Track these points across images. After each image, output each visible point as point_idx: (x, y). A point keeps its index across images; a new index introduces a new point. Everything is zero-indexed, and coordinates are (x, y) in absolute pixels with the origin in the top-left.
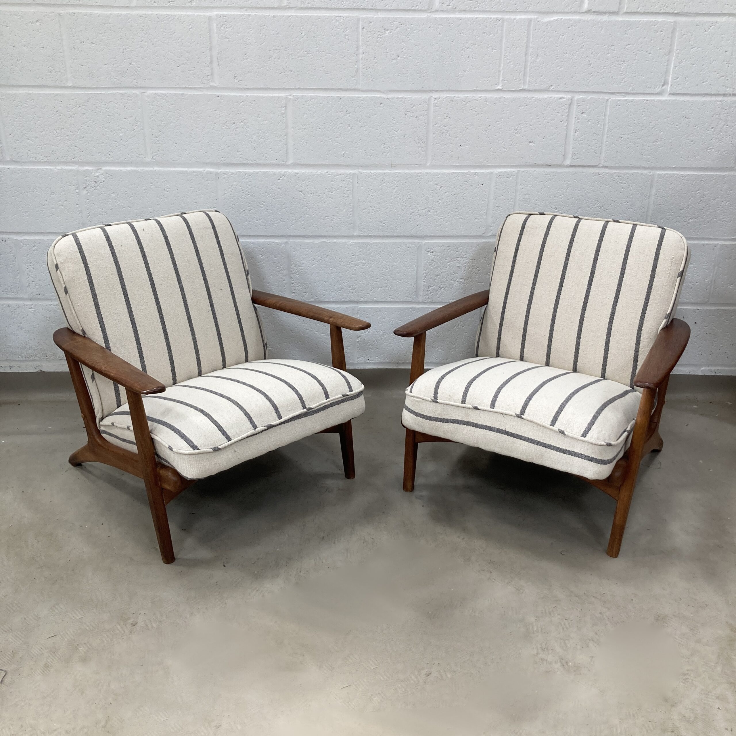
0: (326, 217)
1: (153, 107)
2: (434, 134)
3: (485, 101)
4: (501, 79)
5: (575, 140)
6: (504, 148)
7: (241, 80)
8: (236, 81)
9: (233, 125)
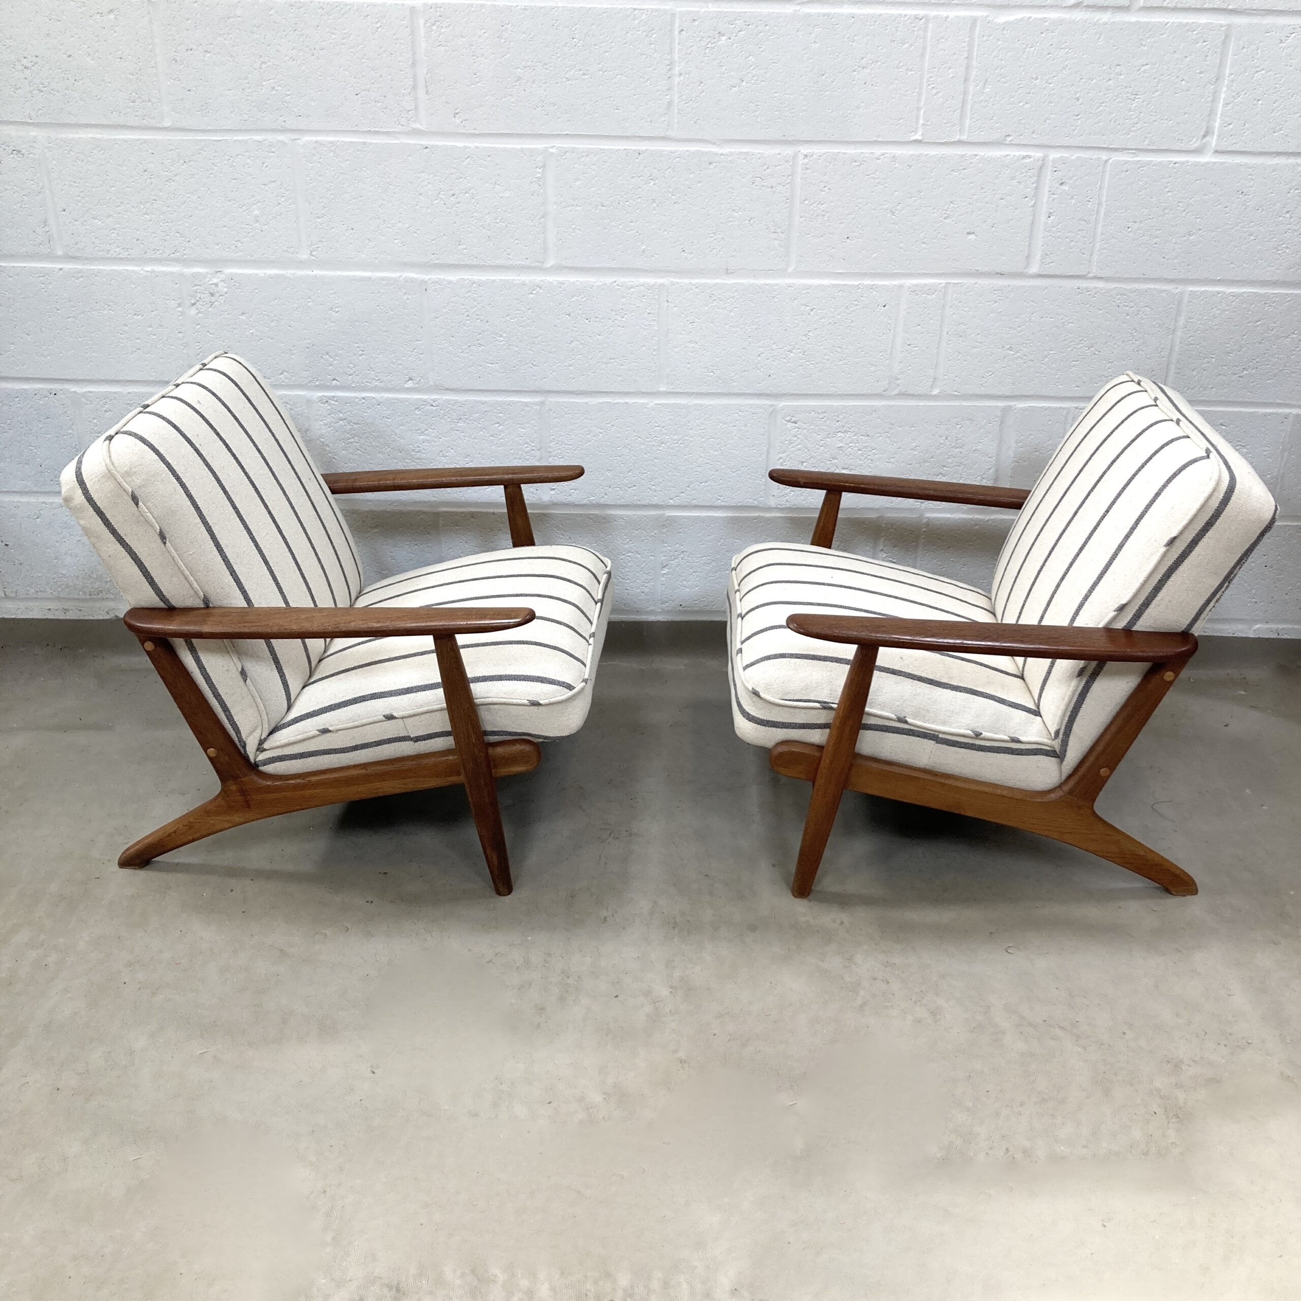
0: (612, 360)
1: (312, 165)
2: (801, 217)
3: (892, 162)
4: (921, 122)
5: (1047, 230)
6: (924, 243)
7: (467, 120)
8: (458, 121)
9: (452, 198)
